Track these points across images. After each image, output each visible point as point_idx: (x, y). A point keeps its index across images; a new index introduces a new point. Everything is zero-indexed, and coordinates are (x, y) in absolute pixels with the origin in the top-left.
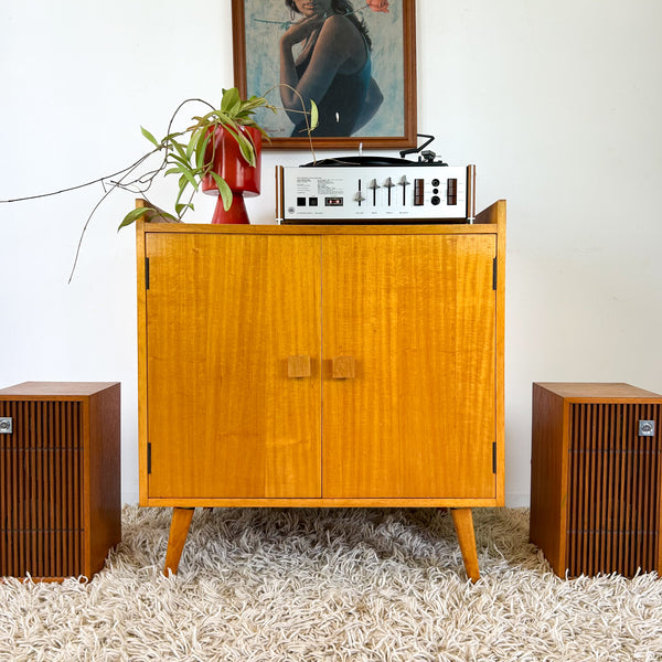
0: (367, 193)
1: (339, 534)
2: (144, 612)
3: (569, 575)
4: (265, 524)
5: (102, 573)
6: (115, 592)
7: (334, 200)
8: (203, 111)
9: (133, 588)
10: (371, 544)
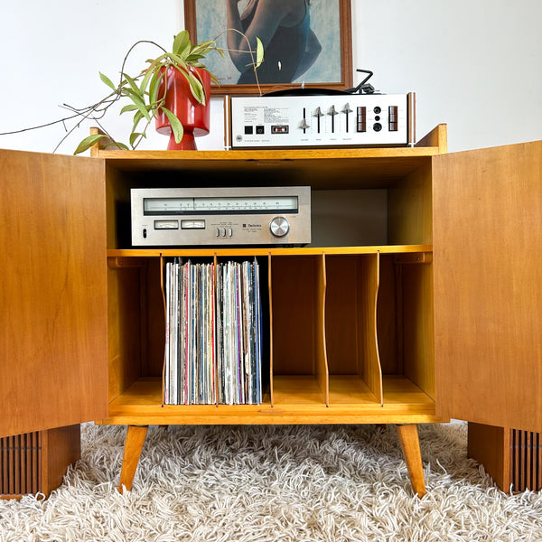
0: (312, 121)
1: (286, 450)
2: (97, 530)
3: (514, 490)
4: (216, 442)
5: (59, 490)
6: (70, 510)
7: (280, 128)
8: (156, 54)
9: (87, 505)
10: (317, 460)
